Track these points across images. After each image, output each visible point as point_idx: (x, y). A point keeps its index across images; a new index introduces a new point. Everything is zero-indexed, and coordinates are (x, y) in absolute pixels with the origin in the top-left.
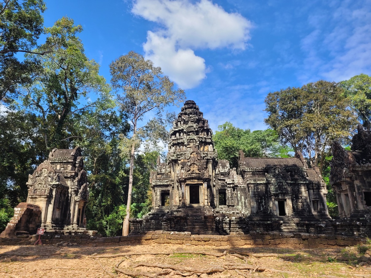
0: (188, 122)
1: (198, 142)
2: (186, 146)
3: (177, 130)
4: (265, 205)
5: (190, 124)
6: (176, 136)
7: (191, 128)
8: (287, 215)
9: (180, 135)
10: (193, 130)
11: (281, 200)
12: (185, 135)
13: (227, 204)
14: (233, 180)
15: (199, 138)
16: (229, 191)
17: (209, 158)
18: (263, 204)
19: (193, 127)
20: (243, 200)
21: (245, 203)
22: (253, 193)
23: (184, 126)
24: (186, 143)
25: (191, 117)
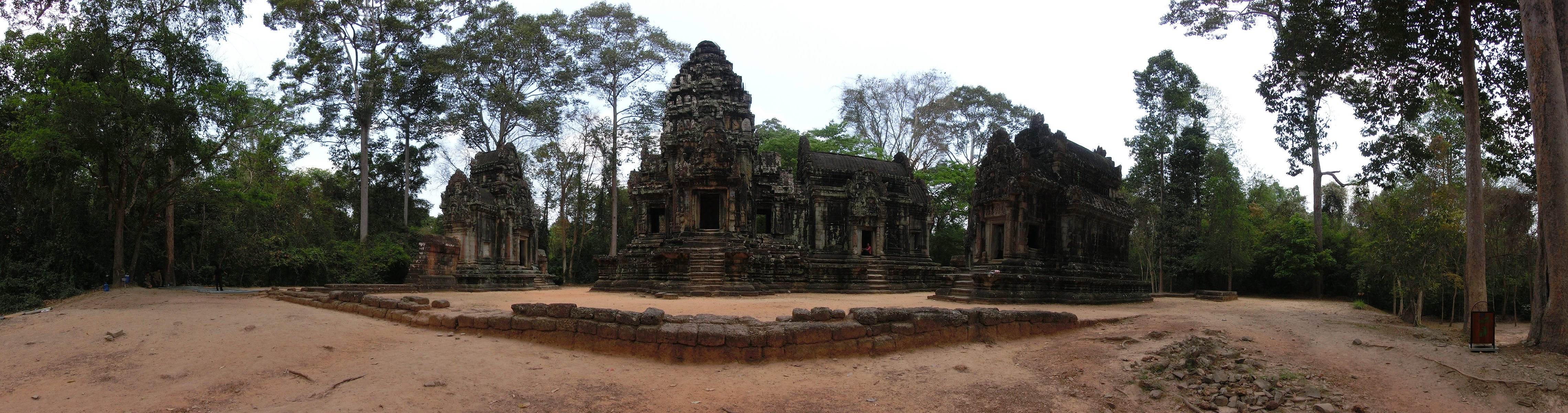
0: (701, 75)
1: (721, 113)
2: (696, 120)
3: (678, 90)
4: (840, 235)
5: (704, 79)
6: (675, 104)
7: (707, 86)
8: (874, 254)
9: (683, 100)
10: (711, 90)
11: (867, 230)
12: (694, 98)
13: (773, 231)
14: (786, 189)
15: (725, 104)
16: (778, 209)
17: (742, 143)
18: (838, 233)
19: (711, 84)
20: (802, 225)
21: (805, 231)
22: (821, 214)
23: (694, 83)
24: (696, 114)
25: (707, 67)
